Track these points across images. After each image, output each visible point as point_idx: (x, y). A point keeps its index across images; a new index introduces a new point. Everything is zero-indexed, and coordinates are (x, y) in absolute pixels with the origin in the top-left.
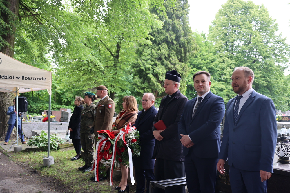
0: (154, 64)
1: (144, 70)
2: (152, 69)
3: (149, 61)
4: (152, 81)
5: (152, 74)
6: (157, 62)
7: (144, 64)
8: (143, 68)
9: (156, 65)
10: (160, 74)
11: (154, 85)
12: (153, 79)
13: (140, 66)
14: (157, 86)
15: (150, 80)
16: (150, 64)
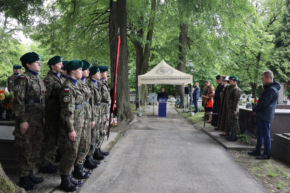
0: (281, 61)
1: (274, 66)
2: (280, 65)
3: (278, 59)
4: (279, 73)
5: (280, 68)
6: (284, 59)
7: (273, 62)
8: (273, 65)
9: (283, 61)
10: (286, 68)
11: (281, 76)
12: (280, 72)
13: (271, 63)
14: (284, 76)
15: (278, 72)
16: (278, 62)
